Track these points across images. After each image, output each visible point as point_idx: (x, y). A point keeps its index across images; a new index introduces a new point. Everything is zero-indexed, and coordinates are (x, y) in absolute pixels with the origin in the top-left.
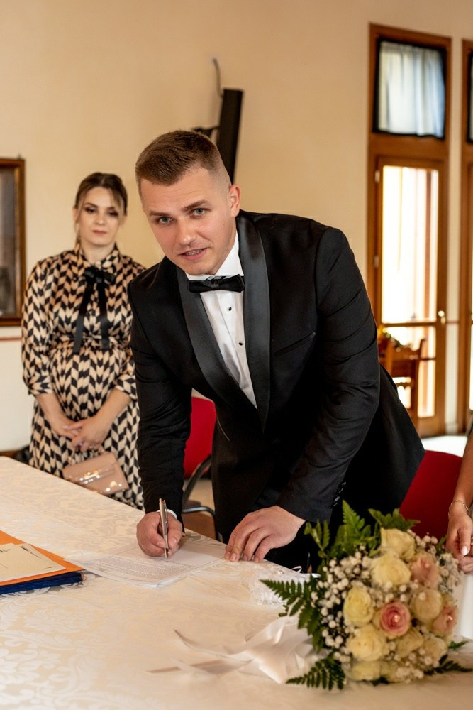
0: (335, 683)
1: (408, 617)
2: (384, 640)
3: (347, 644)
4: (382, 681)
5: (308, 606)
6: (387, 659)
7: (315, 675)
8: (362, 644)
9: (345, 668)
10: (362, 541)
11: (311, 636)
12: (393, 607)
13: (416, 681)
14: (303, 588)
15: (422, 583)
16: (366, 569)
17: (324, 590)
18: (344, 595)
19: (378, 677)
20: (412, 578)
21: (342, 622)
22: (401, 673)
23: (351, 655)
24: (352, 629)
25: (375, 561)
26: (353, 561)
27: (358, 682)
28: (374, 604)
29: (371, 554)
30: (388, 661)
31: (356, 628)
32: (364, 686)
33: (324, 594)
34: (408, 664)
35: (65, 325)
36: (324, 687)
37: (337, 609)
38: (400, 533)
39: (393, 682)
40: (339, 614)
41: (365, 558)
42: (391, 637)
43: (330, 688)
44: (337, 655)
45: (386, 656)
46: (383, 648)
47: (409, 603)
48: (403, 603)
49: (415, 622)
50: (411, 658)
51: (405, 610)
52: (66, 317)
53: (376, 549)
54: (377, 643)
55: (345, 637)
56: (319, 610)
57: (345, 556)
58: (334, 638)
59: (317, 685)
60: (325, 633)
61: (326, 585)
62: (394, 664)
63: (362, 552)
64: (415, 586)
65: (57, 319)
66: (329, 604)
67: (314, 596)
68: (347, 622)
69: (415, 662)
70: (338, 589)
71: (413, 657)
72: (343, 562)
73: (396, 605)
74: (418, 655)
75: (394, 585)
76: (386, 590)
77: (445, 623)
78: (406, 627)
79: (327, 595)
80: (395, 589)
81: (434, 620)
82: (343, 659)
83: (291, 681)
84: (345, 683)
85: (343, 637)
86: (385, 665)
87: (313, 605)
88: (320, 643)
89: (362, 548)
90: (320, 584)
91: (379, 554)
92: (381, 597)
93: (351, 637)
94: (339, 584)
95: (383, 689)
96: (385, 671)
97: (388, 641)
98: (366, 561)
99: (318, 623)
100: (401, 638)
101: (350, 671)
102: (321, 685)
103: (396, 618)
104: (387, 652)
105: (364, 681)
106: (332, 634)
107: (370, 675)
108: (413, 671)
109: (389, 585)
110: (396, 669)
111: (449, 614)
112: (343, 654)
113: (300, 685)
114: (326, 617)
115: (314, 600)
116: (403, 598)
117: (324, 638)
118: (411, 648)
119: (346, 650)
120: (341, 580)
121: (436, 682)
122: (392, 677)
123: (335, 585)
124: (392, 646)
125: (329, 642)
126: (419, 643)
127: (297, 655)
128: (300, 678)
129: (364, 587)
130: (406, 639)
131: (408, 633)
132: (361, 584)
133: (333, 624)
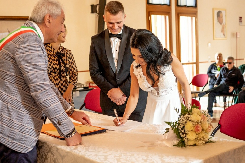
0: (184, 146)
1: (201, 128)
2: (195, 134)
3: (186, 136)
4: (195, 145)
5: (176, 128)
6: (196, 139)
7: (179, 144)
8: (190, 136)
9: (186, 142)
11: (177, 136)
13: (204, 144)
14: (174, 123)
15: (203, 120)
16: (190, 118)
17: (180, 123)
18: (185, 124)
19: (194, 144)
20: (201, 119)
21: (185, 131)
22: (200, 142)
24: (188, 132)
25: (192, 116)
26: (187, 115)
27: (189, 146)
28: (193, 126)
29: (190, 114)
30: (196, 140)
32: (191, 146)
34: (201, 140)
36: (181, 147)
37: (184, 127)
38: (196, 109)
39: (197, 145)
40: (184, 129)
43: (183, 147)
44: (184, 139)
45: (196, 138)
46: (196, 136)
47: (201, 125)
48: (200, 124)
49: (203, 130)
50: (201, 139)
51: (200, 126)
52: (55, 67)
55: (186, 134)
59: (180, 147)
60: (181, 134)
62: (198, 140)
64: (202, 121)
66: (182, 127)
68: (186, 130)
69: (203, 140)
71: (202, 138)
72: (184, 116)
73: (198, 125)
74: (203, 138)
75: (197, 121)
76: (196, 122)
77: (209, 130)
78: (201, 130)
79: (180, 125)
80: (198, 122)
81: (207, 129)
82: (186, 140)
83: (174, 146)
84: (186, 146)
86: (195, 141)
88: (179, 137)
89: (187, 113)
91: (192, 114)
92: (194, 124)
93: (187, 134)
95: (195, 147)
96: (195, 143)
98: (189, 116)
99: (178, 132)
100: (199, 133)
101: (187, 143)
102: (181, 146)
103: (199, 128)
104: (196, 137)
106: (183, 134)
107: (192, 144)
108: (202, 142)
109: (196, 121)
110: (198, 142)
111: (210, 128)
112: (186, 139)
113: (176, 146)
114: (180, 130)
115: (177, 126)
116: (200, 123)
117: (180, 135)
118: (202, 136)
119: (186, 138)
120: (184, 120)
121: (208, 145)
122: (197, 144)
123: (183, 122)
124: (197, 136)
125: (182, 136)
126: (204, 135)
127: (173, 140)
128: (176, 145)
129: (190, 122)
130: (201, 134)
131: (201, 132)
132: (189, 121)
133: (183, 131)
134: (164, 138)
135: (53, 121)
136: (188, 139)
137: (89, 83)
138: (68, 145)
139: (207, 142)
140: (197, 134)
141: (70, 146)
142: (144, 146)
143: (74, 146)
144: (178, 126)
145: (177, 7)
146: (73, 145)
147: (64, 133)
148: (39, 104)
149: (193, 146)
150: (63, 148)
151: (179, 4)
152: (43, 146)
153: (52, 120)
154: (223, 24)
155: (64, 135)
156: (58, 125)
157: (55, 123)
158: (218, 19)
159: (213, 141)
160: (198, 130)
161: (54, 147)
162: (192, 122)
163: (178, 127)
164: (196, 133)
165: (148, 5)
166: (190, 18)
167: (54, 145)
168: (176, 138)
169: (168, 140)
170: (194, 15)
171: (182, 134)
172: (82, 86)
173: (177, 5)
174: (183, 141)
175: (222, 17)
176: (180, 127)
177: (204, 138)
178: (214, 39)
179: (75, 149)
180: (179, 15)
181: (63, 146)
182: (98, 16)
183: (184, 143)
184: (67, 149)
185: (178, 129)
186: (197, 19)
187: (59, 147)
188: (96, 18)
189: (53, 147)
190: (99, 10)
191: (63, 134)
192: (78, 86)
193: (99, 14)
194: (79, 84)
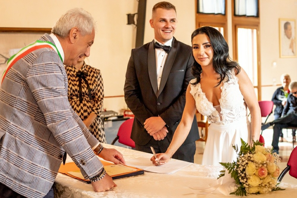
0: (244, 194)
1: (267, 172)
2: (259, 179)
3: (248, 181)
4: (258, 193)
6: (260, 186)
7: (238, 192)
8: (252, 181)
9: (246, 189)
10: (248, 150)
11: (235, 181)
13: (270, 192)
14: (232, 165)
15: (270, 161)
16: (252, 157)
18: (246, 166)
19: (257, 192)
20: (267, 160)
21: (245, 174)
22: (265, 190)
24: (249, 176)
25: (254, 155)
26: (248, 155)
27: (251, 194)
28: (256, 168)
29: (252, 153)
30: (260, 187)
32: (253, 195)
33: (239, 166)
34: (266, 187)
35: (75, 92)
36: (241, 196)
37: (244, 170)
38: (261, 146)
39: (262, 194)
40: (244, 172)
43: (243, 196)
44: (245, 185)
45: (260, 185)
46: (259, 182)
47: (266, 167)
48: (265, 167)
49: (269, 174)
50: (267, 185)
51: (266, 169)
52: (75, 89)
53: (253, 151)
54: (257, 180)
55: (247, 179)
57: (244, 154)
59: (239, 195)
60: (240, 178)
62: (262, 187)
64: (268, 162)
65: (72, 90)
66: (241, 169)
67: (235, 167)
68: (247, 174)
69: (268, 186)
71: (268, 185)
72: (245, 156)
73: (263, 168)
75: (262, 161)
76: (259, 163)
77: (277, 174)
78: (266, 174)
79: (240, 166)
80: (262, 163)
81: (274, 173)
82: (247, 186)
83: (231, 194)
84: (247, 194)
86: (259, 188)
88: (238, 182)
89: (249, 152)
90: (238, 163)
91: (255, 153)
92: (258, 166)
93: (249, 179)
94: (244, 162)
95: (258, 195)
96: (259, 190)
98: (251, 155)
99: (237, 176)
100: (264, 178)
101: (248, 190)
102: (240, 195)
103: (263, 171)
104: (260, 183)
105: (253, 193)
106: (243, 178)
107: (255, 191)
108: (268, 189)
109: (260, 161)
110: (263, 189)
111: (278, 171)
112: (246, 185)
113: (234, 195)
114: (240, 173)
115: (235, 169)
116: (265, 165)
117: (239, 180)
118: (268, 181)
119: (247, 184)
121: (275, 193)
122: (261, 191)
123: (243, 163)
124: (262, 181)
125: (242, 181)
126: (270, 180)
127: (230, 186)
128: (234, 192)
129: (253, 163)
130: (266, 179)
131: (266, 177)
132: (251, 162)
133: (243, 175)
134: (218, 184)
135: (75, 160)
136: (250, 185)
137: (124, 111)
138: (96, 191)
139: (273, 190)
140: (261, 179)
141: (98, 192)
142: (193, 193)
143: (104, 192)
144: (237, 168)
146: (101, 190)
147: (89, 175)
148: (58, 137)
149: (256, 194)
150: (89, 195)
151: (237, 13)
152: (64, 191)
153: (74, 158)
154: (291, 38)
155: (89, 177)
156: (81, 165)
157: (78, 162)
158: (285, 32)
159: (282, 188)
160: (263, 174)
161: (78, 193)
162: (255, 164)
163: (237, 170)
164: (260, 177)
165: (197, 14)
166: (250, 30)
167: (77, 190)
168: (234, 184)
169: (223, 186)
170: (255, 27)
171: (242, 179)
172: (116, 115)
173: (234, 15)
174: (243, 187)
175: (290, 30)
176: (239, 169)
177: (271, 185)
178: (280, 57)
179: (105, 195)
180: (237, 27)
181: (89, 192)
182: (136, 28)
183: (245, 190)
184: (94, 195)
185: (237, 171)
186: (259, 32)
187: (84, 193)
188: (133, 30)
189: (76, 193)
190: (137, 21)
191: (87, 176)
192: (110, 115)
193: (137, 25)
194: (112, 112)
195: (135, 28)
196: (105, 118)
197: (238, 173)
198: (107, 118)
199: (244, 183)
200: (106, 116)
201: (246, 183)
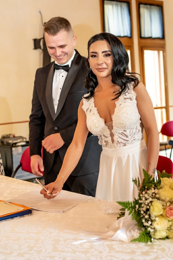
0: (149, 241)
2: (167, 221)
3: (153, 224)
4: (167, 238)
5: (135, 211)
7: (141, 238)
8: (159, 224)
9: (152, 234)
10: (153, 184)
11: (137, 223)
12: (170, 207)
14: (133, 204)
16: (157, 194)
17: (141, 204)
18: (150, 205)
19: (165, 236)
21: (150, 215)
23: (154, 228)
25: (160, 190)
26: (153, 191)
27: (157, 239)
29: (158, 188)
30: (169, 230)
31: (156, 217)
32: (160, 241)
33: (141, 205)
36: (145, 242)
37: (148, 210)
38: (168, 179)
39: (171, 238)
40: (148, 213)
41: (156, 190)
42: (170, 220)
44: (149, 229)
45: (168, 228)
46: (167, 224)
53: (159, 186)
54: (165, 222)
56: (139, 212)
57: (148, 189)
58: (148, 222)
60: (144, 221)
61: (142, 201)
62: (171, 230)
63: (154, 188)
66: (144, 209)
67: (137, 206)
68: (152, 215)
70: (147, 202)
72: (148, 192)
75: (170, 199)
76: (167, 201)
79: (143, 205)
80: (170, 200)
82: (152, 231)
84: (152, 239)
85: (151, 221)
86: (167, 231)
87: (137, 210)
88: (141, 225)
89: (153, 186)
90: (140, 201)
91: (161, 188)
92: (165, 204)
93: (154, 221)
94: (148, 200)
95: (167, 241)
96: (168, 234)
97: (169, 221)
98: (156, 191)
99: (140, 217)
101: (154, 235)
102: (143, 241)
103: (172, 211)
104: (169, 226)
105: (160, 239)
106: (147, 221)
109: (168, 199)
110: (172, 232)
112: (151, 228)
113: (136, 242)
114: (143, 214)
115: (137, 208)
117: (143, 223)
119: (153, 227)
120: (148, 199)
122: (171, 236)
123: (146, 201)
124: (171, 223)
125: (146, 224)
127: (132, 231)
128: (136, 239)
129: (158, 201)
132: (156, 200)
133: (147, 217)
134: (117, 226)
136: (156, 229)
144: (139, 207)
145: (140, 39)
149: (165, 240)
151: (143, 36)
162: (161, 202)
163: (139, 209)
166: (156, 52)
168: (137, 227)
170: (162, 49)
171: (145, 221)
172: (24, 140)
173: (140, 37)
174: (148, 232)
176: (141, 209)
180: (143, 49)
182: (43, 52)
185: (139, 211)
186: (165, 54)
188: (40, 55)
192: (19, 141)
193: (43, 50)
194: (21, 137)
195: (41, 52)
196: (13, 144)
197: (141, 214)
198: (16, 144)
199: (148, 227)
200: (15, 142)
201: (151, 226)
